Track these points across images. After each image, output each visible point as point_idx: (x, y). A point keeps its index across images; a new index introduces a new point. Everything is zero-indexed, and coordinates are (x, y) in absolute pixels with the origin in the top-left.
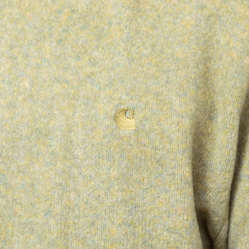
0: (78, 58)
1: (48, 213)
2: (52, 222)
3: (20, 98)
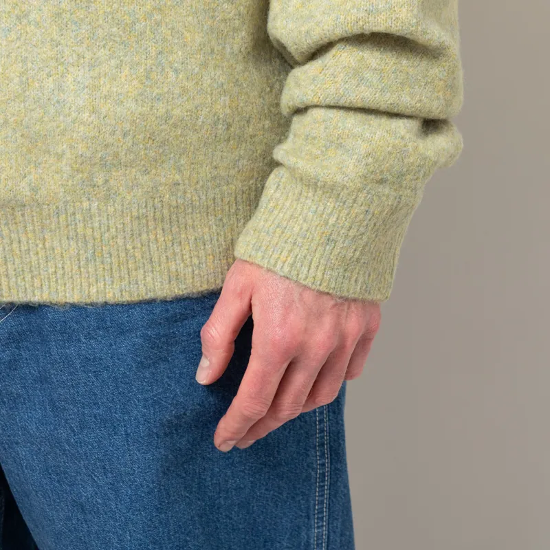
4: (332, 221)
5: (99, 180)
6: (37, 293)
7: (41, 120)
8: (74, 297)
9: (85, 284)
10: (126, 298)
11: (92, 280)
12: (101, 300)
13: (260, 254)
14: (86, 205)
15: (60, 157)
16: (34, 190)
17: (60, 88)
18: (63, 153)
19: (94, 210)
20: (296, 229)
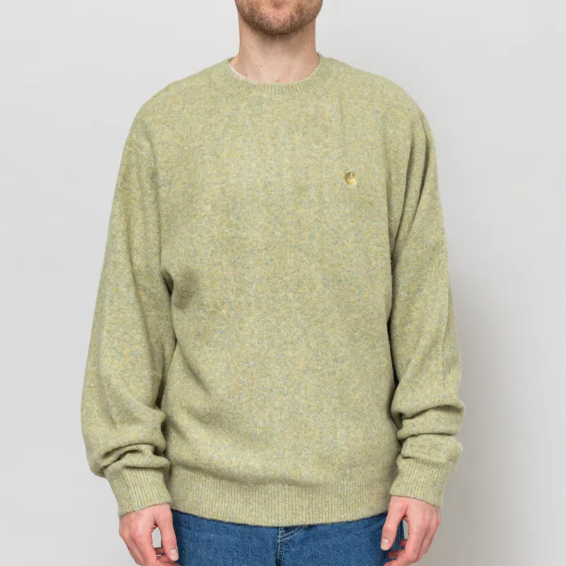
0: (317, 143)
1: (311, 237)
2: (314, 242)
3: (284, 169)
4: (435, 476)
5: (348, 472)
6: (321, 520)
7: (327, 451)
8: (335, 520)
9: (339, 515)
10: (355, 518)
11: (342, 512)
12: (345, 520)
13: (409, 492)
14: (342, 482)
15: (334, 465)
16: (325, 478)
17: (335, 438)
18: (335, 463)
19: (345, 484)
20: (422, 481)
